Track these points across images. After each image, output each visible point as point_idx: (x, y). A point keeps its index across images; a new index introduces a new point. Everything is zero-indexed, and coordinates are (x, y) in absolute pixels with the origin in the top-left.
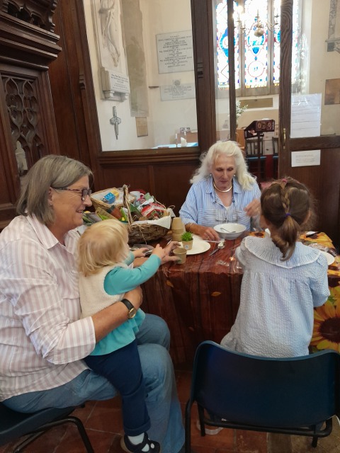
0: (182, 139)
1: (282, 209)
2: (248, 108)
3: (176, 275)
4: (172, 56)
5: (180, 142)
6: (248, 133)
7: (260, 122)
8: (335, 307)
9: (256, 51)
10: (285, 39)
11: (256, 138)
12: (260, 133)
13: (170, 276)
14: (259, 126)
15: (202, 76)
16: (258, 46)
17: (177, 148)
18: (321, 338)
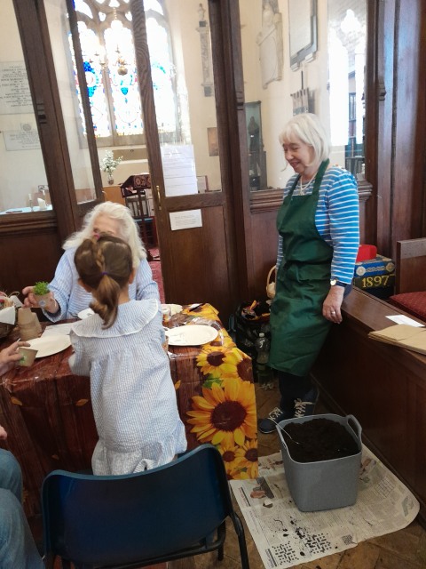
0: (40, 200)
1: (96, 268)
2: (124, 160)
3: (23, 387)
4: (15, 92)
5: (36, 204)
6: (125, 190)
7: (138, 177)
8: (223, 389)
9: (125, 91)
10: (144, 81)
11: (137, 196)
12: (140, 190)
13: (15, 391)
14: (138, 182)
15: (45, 121)
16: (126, 87)
17: (33, 213)
18: (214, 430)
